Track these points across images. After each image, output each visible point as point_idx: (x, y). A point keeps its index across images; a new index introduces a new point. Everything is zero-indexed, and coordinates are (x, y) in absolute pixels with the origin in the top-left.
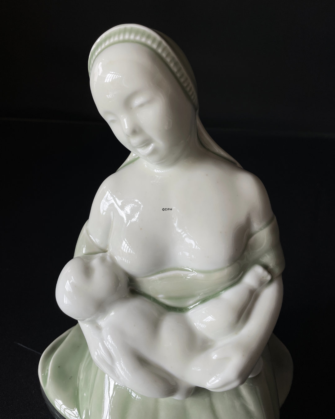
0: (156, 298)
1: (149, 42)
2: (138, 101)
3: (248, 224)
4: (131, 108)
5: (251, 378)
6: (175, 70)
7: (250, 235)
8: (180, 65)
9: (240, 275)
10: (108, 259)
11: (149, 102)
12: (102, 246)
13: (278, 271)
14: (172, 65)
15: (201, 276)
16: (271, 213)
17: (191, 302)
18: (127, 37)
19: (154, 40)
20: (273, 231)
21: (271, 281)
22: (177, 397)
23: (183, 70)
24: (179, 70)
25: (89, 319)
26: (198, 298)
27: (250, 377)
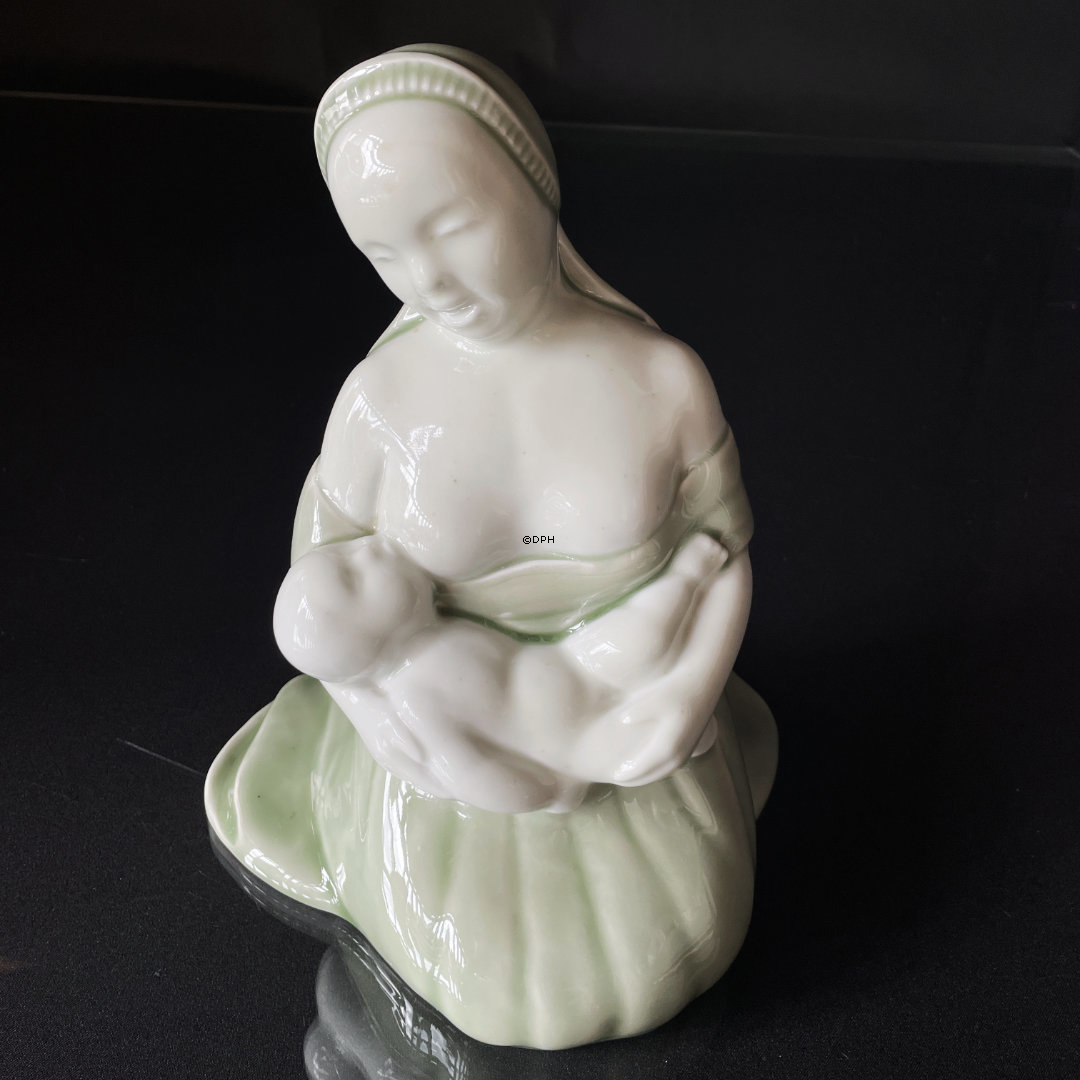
0: (496, 621)
1: (462, 98)
2: (446, 226)
3: (678, 451)
4: (432, 238)
5: (695, 758)
6: (518, 150)
7: (682, 475)
8: (527, 137)
9: (667, 558)
10: (386, 547)
11: (471, 226)
12: (361, 521)
13: (740, 542)
14: (511, 141)
15: (588, 567)
16: (723, 423)
17: (569, 621)
18: (413, 85)
19: (472, 92)
20: (727, 463)
21: (727, 564)
22: (556, 809)
23: (534, 148)
24: (526, 148)
25: (356, 677)
26: (579, 614)
27: (694, 755)
